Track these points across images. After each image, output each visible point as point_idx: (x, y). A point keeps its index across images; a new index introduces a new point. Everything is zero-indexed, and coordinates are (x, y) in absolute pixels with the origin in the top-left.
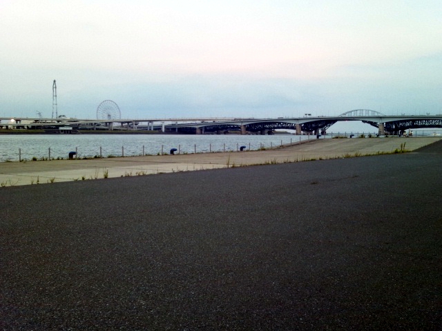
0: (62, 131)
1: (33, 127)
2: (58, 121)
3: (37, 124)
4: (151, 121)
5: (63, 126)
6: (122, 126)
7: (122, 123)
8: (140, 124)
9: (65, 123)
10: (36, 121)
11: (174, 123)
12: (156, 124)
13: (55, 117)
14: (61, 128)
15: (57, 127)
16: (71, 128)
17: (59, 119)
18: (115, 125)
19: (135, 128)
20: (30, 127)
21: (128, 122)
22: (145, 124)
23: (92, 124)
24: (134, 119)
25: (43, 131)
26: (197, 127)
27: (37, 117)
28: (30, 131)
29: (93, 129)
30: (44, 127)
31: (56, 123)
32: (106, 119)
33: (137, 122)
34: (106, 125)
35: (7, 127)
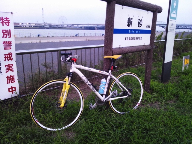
0: (46, 28)
1: (35, 26)
2: (44, 24)
3: (37, 25)
4: (78, 25)
5: (46, 26)
6: (68, 26)
7: (68, 25)
8: (74, 26)
9: (47, 25)
10: (36, 24)
11: (87, 25)
12: (80, 26)
13: (43, 23)
14: (45, 27)
15: (44, 26)
16: (49, 27)
17: (44, 23)
18: (65, 26)
19: (73, 27)
20: (34, 26)
21: (70, 25)
22: (76, 26)
23: (56, 25)
24: (72, 24)
25: (39, 28)
26: (95, 27)
27: (37, 23)
28: (34, 28)
29: (57, 27)
30: (39, 26)
31: (43, 25)
32: (62, 24)
33: (73, 25)
34: (62, 26)
35: (26, 26)
